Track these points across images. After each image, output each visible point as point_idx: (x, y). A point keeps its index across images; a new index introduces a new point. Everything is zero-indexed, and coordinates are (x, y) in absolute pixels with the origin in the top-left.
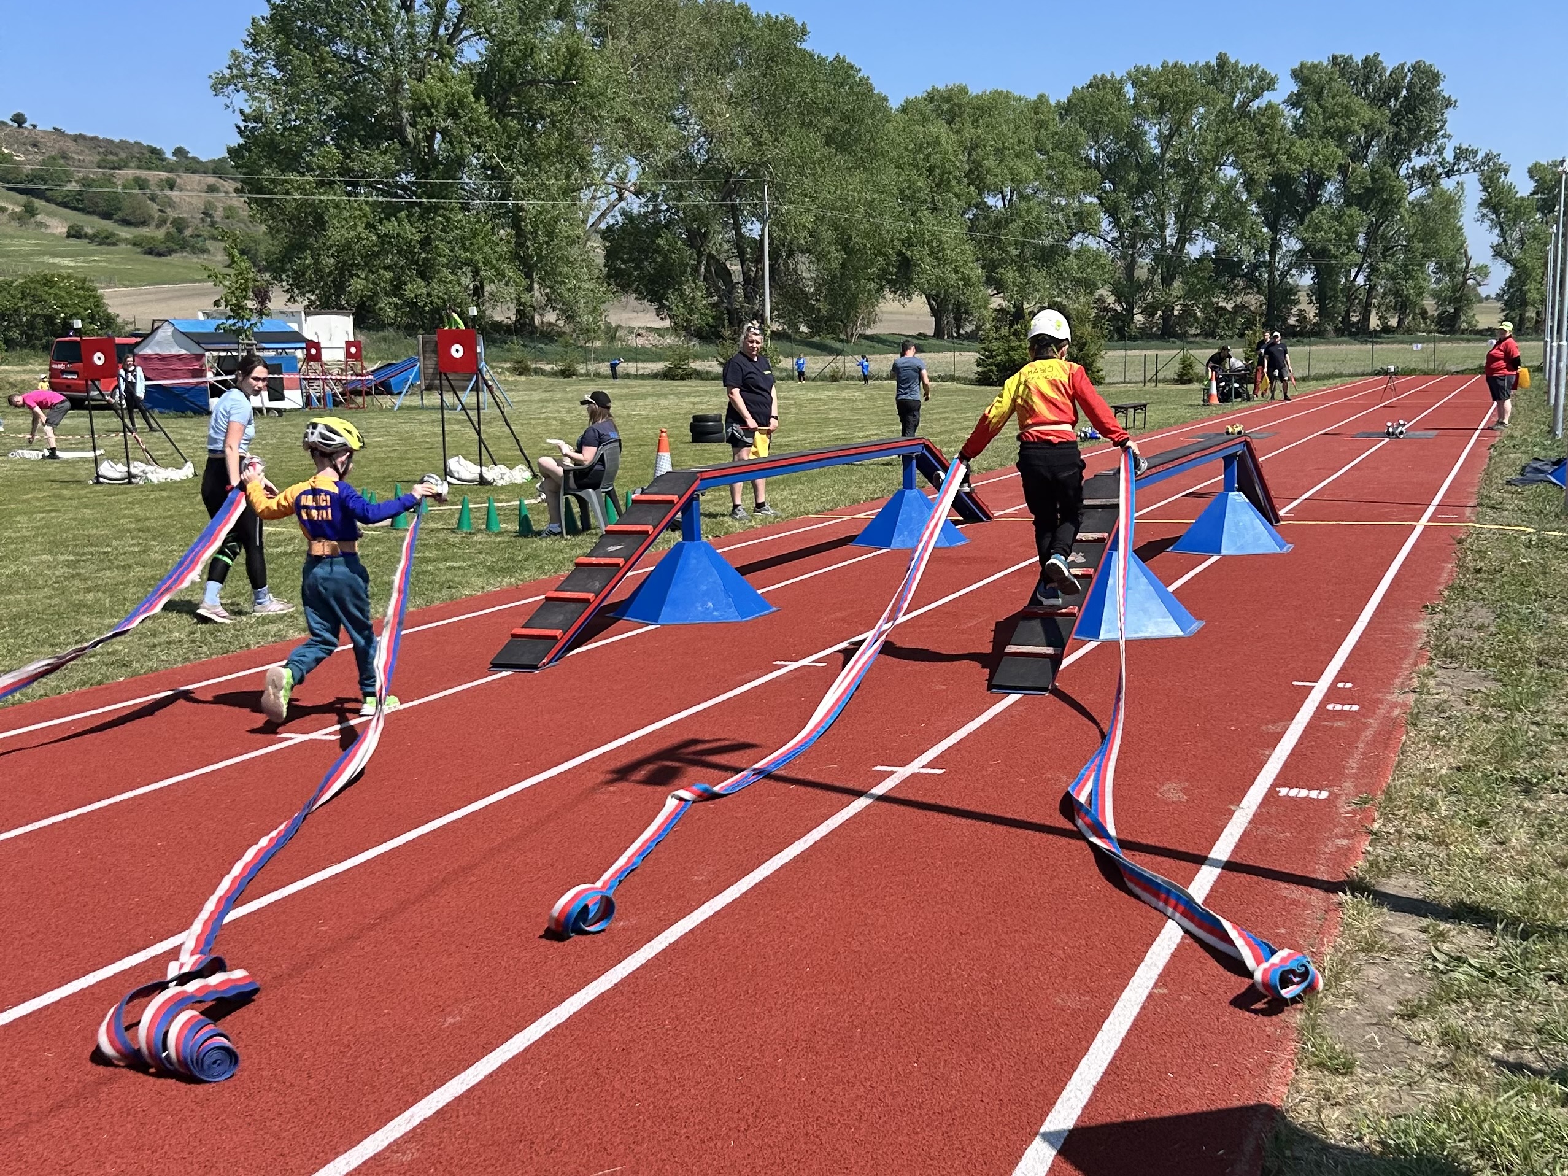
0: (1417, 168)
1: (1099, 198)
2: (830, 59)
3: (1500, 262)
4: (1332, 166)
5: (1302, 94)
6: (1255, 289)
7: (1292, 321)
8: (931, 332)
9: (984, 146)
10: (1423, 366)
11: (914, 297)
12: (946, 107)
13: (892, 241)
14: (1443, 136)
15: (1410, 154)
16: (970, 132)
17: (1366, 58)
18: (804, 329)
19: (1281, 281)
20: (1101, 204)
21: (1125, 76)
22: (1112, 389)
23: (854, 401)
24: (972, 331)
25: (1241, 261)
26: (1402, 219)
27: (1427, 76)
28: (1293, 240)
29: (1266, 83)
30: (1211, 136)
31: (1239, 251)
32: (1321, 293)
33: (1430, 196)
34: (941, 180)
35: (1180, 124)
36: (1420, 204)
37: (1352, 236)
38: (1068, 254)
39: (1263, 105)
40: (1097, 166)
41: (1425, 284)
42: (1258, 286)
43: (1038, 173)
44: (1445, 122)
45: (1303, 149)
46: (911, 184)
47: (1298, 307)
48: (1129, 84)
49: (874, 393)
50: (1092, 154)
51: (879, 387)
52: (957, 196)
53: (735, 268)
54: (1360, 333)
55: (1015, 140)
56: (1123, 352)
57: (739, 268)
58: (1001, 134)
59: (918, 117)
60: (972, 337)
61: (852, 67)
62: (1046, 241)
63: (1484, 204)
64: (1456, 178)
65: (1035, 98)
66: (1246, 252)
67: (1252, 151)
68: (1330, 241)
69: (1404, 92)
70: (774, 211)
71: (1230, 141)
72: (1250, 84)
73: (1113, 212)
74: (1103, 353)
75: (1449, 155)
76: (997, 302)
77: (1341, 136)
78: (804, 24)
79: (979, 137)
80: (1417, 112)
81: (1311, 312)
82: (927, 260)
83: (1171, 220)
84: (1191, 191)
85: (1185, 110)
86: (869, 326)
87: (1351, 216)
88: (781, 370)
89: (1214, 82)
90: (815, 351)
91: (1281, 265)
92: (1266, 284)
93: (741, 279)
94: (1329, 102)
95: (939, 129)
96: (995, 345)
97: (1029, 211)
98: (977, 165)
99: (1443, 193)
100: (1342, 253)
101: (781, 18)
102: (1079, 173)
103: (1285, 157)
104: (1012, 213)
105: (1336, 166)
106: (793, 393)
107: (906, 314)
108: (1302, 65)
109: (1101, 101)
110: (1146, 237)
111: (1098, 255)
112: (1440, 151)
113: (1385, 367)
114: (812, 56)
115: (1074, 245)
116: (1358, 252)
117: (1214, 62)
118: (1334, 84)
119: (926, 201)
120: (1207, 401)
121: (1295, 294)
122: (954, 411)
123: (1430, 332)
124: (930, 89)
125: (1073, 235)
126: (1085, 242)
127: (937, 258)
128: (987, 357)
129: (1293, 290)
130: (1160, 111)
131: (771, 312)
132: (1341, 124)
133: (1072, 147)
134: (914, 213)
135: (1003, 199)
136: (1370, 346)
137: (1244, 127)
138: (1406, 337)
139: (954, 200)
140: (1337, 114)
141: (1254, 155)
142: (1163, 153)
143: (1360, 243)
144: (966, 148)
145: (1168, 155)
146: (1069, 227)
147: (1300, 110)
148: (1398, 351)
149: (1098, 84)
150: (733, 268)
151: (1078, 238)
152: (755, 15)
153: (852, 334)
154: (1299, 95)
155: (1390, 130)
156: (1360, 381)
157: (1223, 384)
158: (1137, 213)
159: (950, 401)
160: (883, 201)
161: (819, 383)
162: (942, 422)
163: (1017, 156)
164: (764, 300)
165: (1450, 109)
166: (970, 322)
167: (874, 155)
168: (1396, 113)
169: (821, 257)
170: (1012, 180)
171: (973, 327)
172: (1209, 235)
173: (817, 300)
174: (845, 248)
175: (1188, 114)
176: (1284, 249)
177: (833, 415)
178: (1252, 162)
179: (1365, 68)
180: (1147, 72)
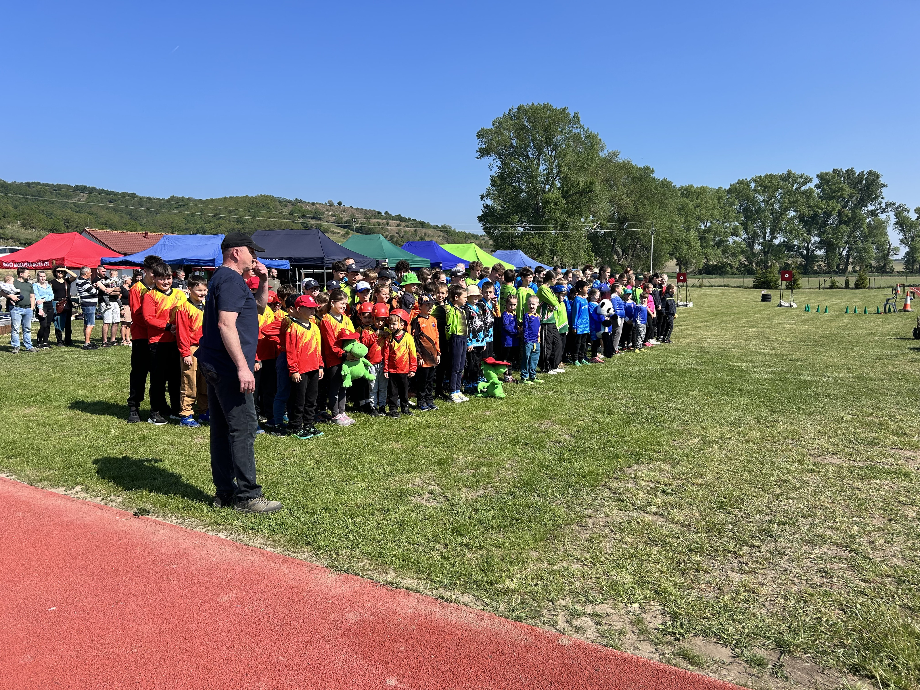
0: (870, 210)
3: (903, 245)
4: (834, 210)
5: (822, 184)
14: (882, 198)
15: (867, 205)
17: (848, 170)
19: (811, 253)
20: (741, 225)
21: (751, 179)
25: (795, 246)
26: (864, 229)
27: (874, 177)
28: (816, 238)
29: (807, 180)
30: (787, 200)
31: (794, 242)
33: (874, 221)
35: (772, 196)
36: (869, 224)
37: (843, 236)
39: (806, 188)
41: (871, 254)
42: (801, 255)
44: (882, 193)
45: (823, 204)
47: (818, 263)
48: (753, 182)
50: (738, 208)
54: (844, 272)
55: (712, 203)
63: (896, 223)
64: (887, 214)
65: (717, 188)
67: (803, 205)
68: (833, 238)
69: (864, 182)
72: (801, 181)
75: (883, 205)
80: (870, 189)
81: (824, 265)
85: (774, 191)
87: (841, 228)
89: (786, 180)
91: (812, 247)
92: (805, 254)
94: (832, 186)
99: (880, 220)
100: (837, 242)
103: (816, 207)
105: (837, 210)
108: (821, 173)
109: (741, 188)
110: (758, 237)
111: (739, 243)
112: (880, 203)
116: (844, 242)
117: (786, 173)
118: (834, 179)
121: (817, 258)
123: (873, 272)
130: (764, 192)
132: (839, 194)
135: (703, 224)
137: (800, 197)
140: (836, 191)
142: (765, 207)
147: (821, 190)
149: (741, 182)
155: (858, 196)
158: (755, 228)
165: (884, 188)
168: (861, 190)
172: (783, 236)
176: (813, 241)
178: (803, 209)
179: (847, 173)
180: (760, 178)
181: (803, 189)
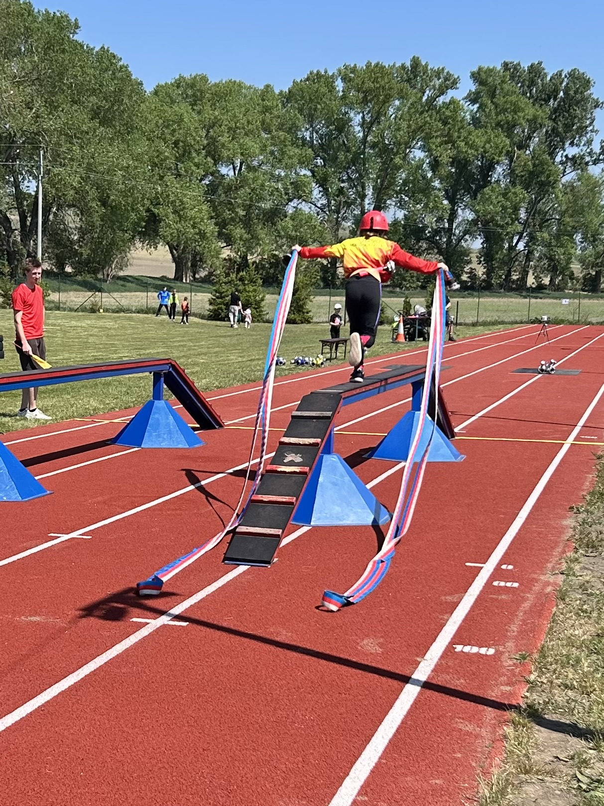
0: (570, 156)
1: (312, 172)
2: (97, 49)
4: (501, 152)
5: (479, 93)
6: (436, 251)
7: (465, 277)
8: (172, 275)
9: (220, 126)
10: (570, 318)
11: (159, 246)
12: (190, 92)
13: (143, 200)
14: (592, 131)
15: (564, 144)
16: (210, 113)
17: (532, 66)
18: (68, 269)
19: (457, 245)
20: (314, 176)
21: (336, 72)
22: (318, 327)
23: (110, 329)
24: (206, 276)
25: (425, 227)
26: (557, 197)
27: (580, 82)
28: (467, 211)
29: (450, 83)
30: (404, 125)
31: (423, 218)
32: (487, 256)
33: (579, 180)
34: (185, 151)
35: (379, 114)
36: (570, 187)
37: (516, 209)
38: (286, 217)
39: (448, 101)
40: (312, 146)
41: (572, 251)
42: (438, 248)
43: (263, 149)
44: (593, 120)
45: (478, 137)
46: (160, 153)
47: (470, 266)
48: (339, 79)
49: (125, 323)
50: (307, 135)
51: (130, 319)
52: (197, 166)
53: (14, 217)
54: (520, 288)
55: (244, 121)
56: (327, 298)
57: (18, 218)
58: (235, 116)
59: (168, 99)
60: (207, 280)
61: (114, 56)
62: (267, 205)
64: (601, 165)
65: (262, 87)
66: (430, 220)
67: (437, 137)
68: (498, 214)
69: (562, 94)
70: (48, 172)
71: (420, 128)
72: (437, 83)
73: (323, 182)
74: (312, 297)
75: (596, 148)
76: (226, 253)
77: (509, 128)
78: (76, 20)
79: (215, 118)
80: (572, 111)
81: (480, 271)
82: (171, 216)
83: (369, 192)
84: (387, 169)
85: (384, 102)
86: (121, 269)
87: (515, 193)
88: (49, 302)
89: (409, 80)
90: (79, 287)
91: (457, 232)
92: (445, 246)
93: (19, 226)
94: (499, 99)
95: (183, 108)
96: (225, 288)
97: (255, 180)
98: (213, 141)
99: (590, 177)
100: (507, 224)
101: (58, 14)
102: (296, 151)
103: (464, 143)
104: (241, 182)
105: (504, 152)
106: (59, 321)
107: (152, 260)
108: (480, 69)
109: (316, 92)
110: (348, 205)
111: (310, 217)
112: (589, 142)
113: (539, 317)
114: (82, 46)
115: (290, 209)
116: (520, 223)
117: (408, 64)
118: (505, 86)
119: (170, 169)
120: (395, 340)
121: (467, 256)
122: (190, 340)
123: (576, 290)
124: (177, 77)
125: (290, 200)
126: (299, 207)
127: (180, 216)
128: (218, 298)
129: (467, 252)
130: (365, 101)
131: (43, 255)
132: (510, 118)
133: (293, 129)
134: (161, 178)
135: (234, 169)
136: (527, 300)
137: (431, 117)
138: (557, 294)
139: (194, 168)
140: (506, 110)
141: (439, 140)
142: (365, 137)
143: (521, 216)
144: (204, 127)
145: (369, 139)
146: (286, 194)
147: (477, 106)
148: (549, 304)
149: (316, 78)
150: (12, 217)
151: (294, 203)
152: (36, 11)
153: (108, 275)
154: (477, 93)
155: (549, 124)
156: (518, 328)
157: (409, 326)
158: (342, 185)
159: (186, 332)
160: (136, 168)
161: (80, 313)
162: (181, 349)
163: (246, 134)
164: (36, 244)
165: (598, 109)
166: (204, 269)
167: (130, 128)
168: (555, 110)
169: (84, 211)
170: (242, 154)
171: (206, 273)
172: (401, 205)
173: (81, 247)
174: (104, 203)
175: (387, 105)
176: (460, 219)
177: (91, 340)
178: (437, 146)
179: (530, 73)
180: (354, 70)
181: (441, 100)
